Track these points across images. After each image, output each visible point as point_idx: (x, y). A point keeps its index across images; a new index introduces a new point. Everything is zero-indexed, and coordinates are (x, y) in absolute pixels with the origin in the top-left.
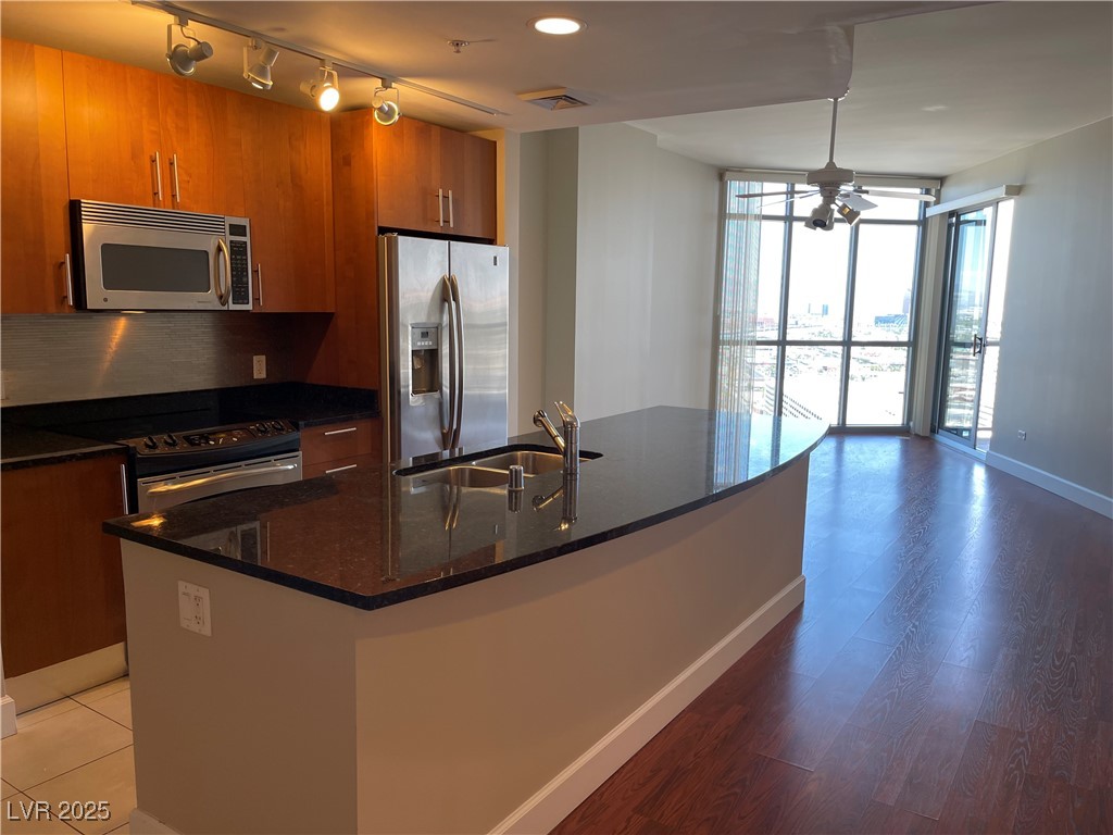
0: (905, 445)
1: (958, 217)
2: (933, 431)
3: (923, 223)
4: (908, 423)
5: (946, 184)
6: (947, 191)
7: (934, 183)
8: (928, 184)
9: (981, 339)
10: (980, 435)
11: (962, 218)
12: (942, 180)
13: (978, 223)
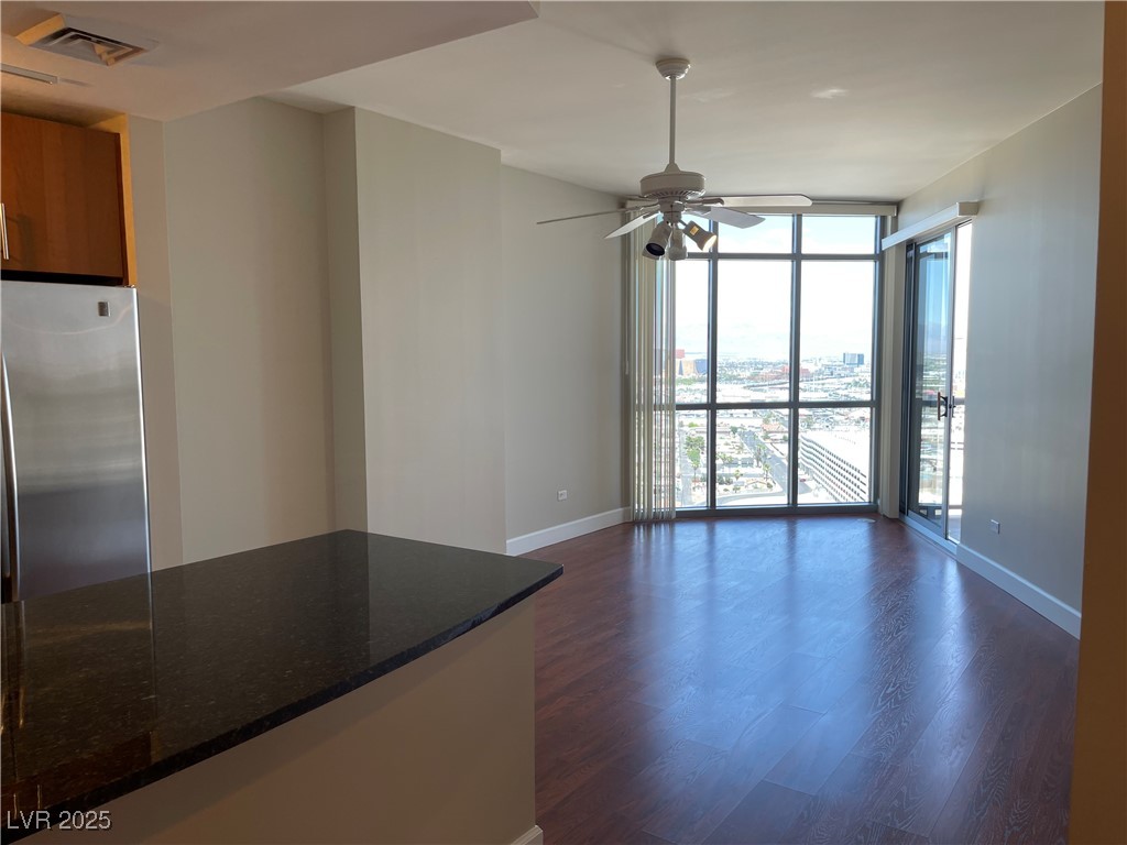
0: (874, 529)
1: (917, 247)
2: (902, 511)
3: (879, 257)
4: (875, 501)
5: (904, 209)
6: (904, 217)
7: (888, 210)
8: (884, 210)
9: (946, 399)
10: (952, 513)
11: (922, 250)
12: (898, 205)
13: (938, 256)
